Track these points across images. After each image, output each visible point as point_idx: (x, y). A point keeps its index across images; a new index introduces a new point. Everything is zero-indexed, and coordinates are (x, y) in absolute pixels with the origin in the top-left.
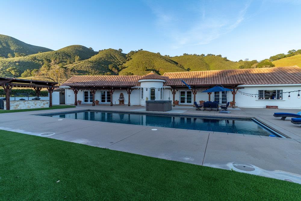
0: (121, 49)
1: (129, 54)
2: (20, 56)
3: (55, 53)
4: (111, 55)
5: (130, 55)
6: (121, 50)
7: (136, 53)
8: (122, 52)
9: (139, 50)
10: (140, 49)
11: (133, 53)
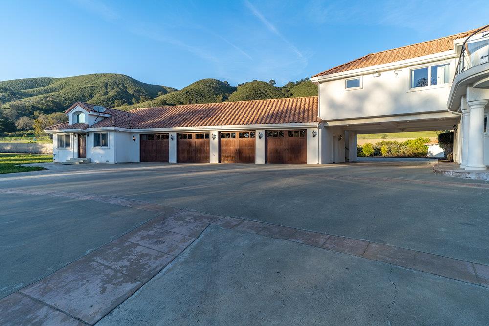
0: (273, 80)
1: (285, 87)
2: (147, 100)
3: (185, 92)
4: (260, 91)
5: (288, 89)
6: (273, 82)
7: (298, 84)
8: (275, 85)
9: (302, 80)
10: (304, 78)
11: (292, 84)
